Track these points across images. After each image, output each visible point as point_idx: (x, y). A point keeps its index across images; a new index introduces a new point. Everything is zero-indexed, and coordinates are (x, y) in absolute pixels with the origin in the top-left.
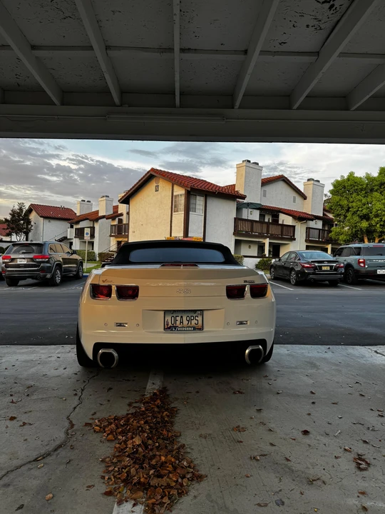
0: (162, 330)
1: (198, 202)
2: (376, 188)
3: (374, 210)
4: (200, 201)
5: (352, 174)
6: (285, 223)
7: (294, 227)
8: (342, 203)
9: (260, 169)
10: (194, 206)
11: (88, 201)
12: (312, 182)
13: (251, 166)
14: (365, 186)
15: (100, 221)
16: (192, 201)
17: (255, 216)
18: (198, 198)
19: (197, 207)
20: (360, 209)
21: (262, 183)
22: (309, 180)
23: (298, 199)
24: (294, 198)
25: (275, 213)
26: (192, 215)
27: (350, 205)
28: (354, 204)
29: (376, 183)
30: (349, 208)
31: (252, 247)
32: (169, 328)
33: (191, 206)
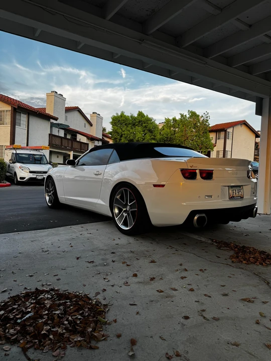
0: (228, 199)
1: (22, 118)
2: (137, 123)
3: (137, 137)
4: (23, 118)
5: (122, 113)
6: (81, 141)
7: (88, 144)
8: (118, 131)
9: (64, 100)
10: (19, 122)
12: (96, 115)
13: (58, 96)
14: (131, 122)
16: (17, 117)
17: (62, 133)
18: (22, 115)
19: (22, 122)
20: (129, 136)
21: (66, 110)
22: (93, 113)
23: (87, 125)
24: (85, 124)
25: (74, 133)
26: (17, 128)
27: (123, 133)
28: (125, 132)
29: (137, 121)
30: (122, 135)
31: (59, 157)
32: (231, 198)
33: (17, 121)
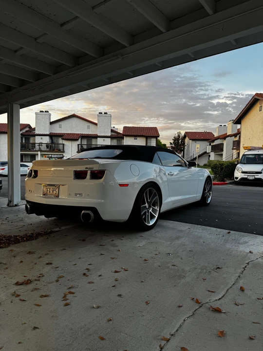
0: (42, 195)
11: (224, 126)
15: (227, 139)
